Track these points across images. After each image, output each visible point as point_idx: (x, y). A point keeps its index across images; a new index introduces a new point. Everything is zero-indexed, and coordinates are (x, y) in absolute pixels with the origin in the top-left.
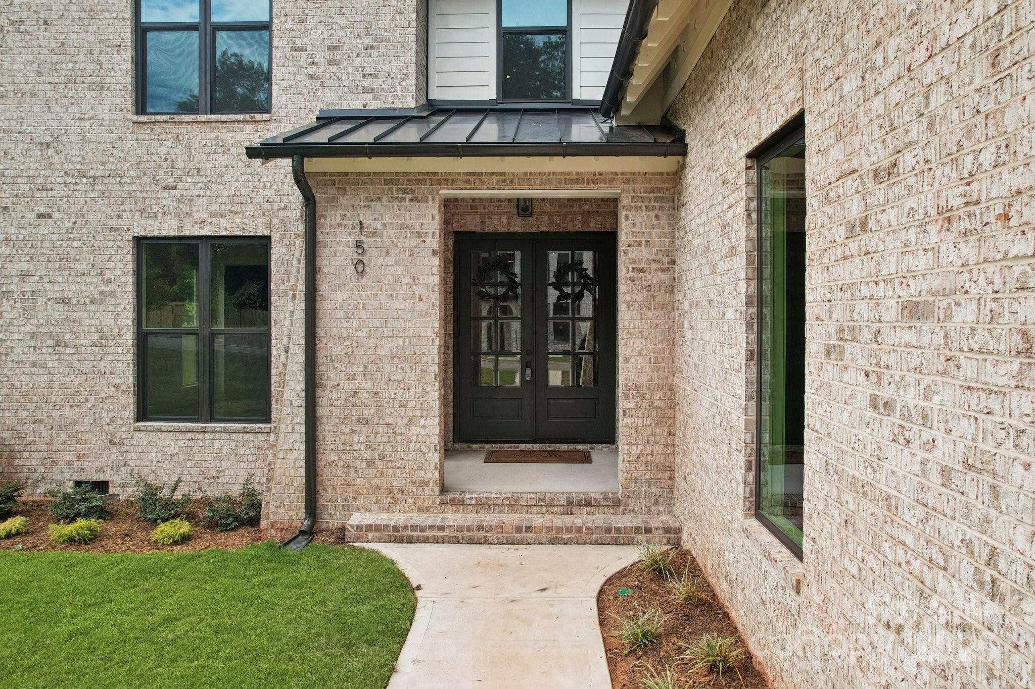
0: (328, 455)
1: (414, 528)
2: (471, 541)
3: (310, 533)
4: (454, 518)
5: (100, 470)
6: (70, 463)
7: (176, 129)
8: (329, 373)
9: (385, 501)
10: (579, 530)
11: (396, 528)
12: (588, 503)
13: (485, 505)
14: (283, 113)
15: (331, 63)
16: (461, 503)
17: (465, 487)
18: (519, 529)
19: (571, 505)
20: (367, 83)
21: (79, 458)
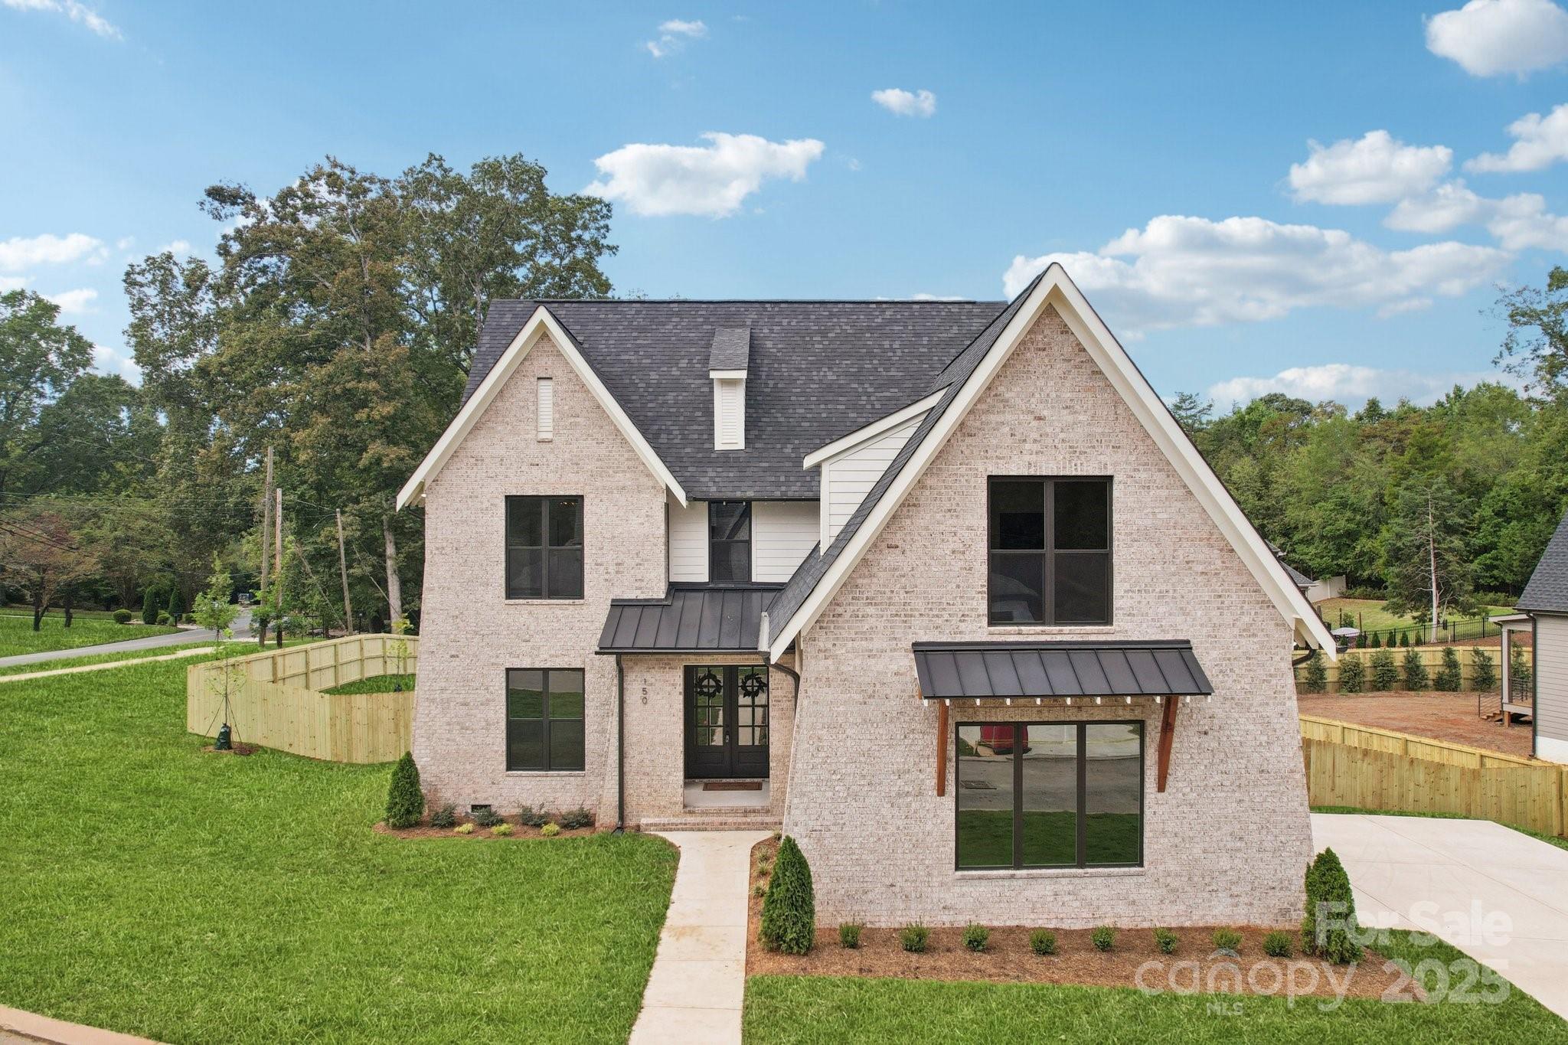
0: (629, 790)
1: (672, 824)
2: (699, 830)
3: (621, 828)
4: (690, 819)
5: (486, 799)
6: (469, 795)
7: (529, 608)
8: (630, 751)
9: (657, 812)
10: (749, 824)
11: (664, 825)
12: (754, 812)
13: (705, 813)
14: (591, 600)
15: (617, 572)
16: (694, 812)
17: (696, 805)
18: (721, 824)
19: (746, 812)
20: (638, 584)
21: (474, 792)
